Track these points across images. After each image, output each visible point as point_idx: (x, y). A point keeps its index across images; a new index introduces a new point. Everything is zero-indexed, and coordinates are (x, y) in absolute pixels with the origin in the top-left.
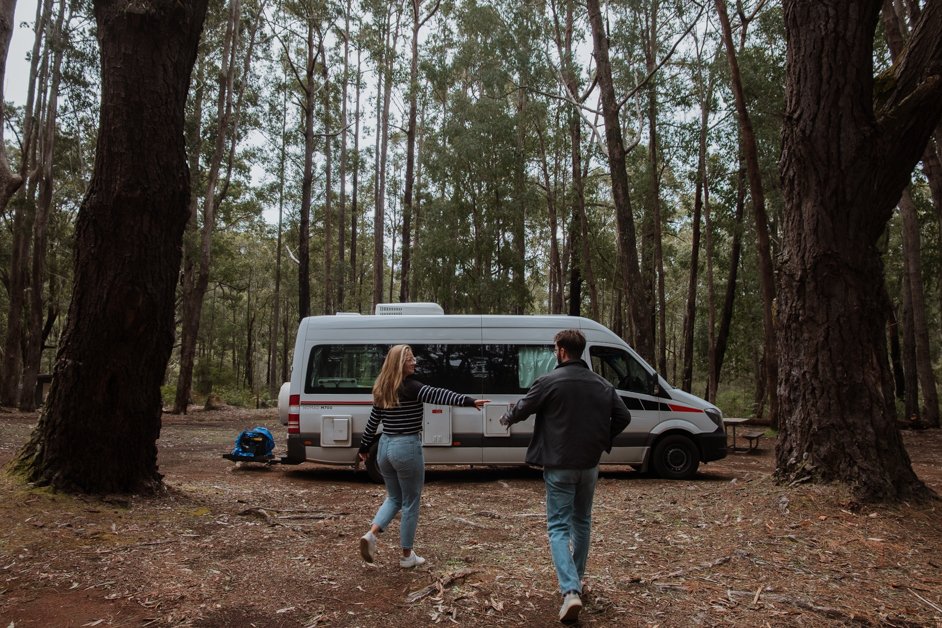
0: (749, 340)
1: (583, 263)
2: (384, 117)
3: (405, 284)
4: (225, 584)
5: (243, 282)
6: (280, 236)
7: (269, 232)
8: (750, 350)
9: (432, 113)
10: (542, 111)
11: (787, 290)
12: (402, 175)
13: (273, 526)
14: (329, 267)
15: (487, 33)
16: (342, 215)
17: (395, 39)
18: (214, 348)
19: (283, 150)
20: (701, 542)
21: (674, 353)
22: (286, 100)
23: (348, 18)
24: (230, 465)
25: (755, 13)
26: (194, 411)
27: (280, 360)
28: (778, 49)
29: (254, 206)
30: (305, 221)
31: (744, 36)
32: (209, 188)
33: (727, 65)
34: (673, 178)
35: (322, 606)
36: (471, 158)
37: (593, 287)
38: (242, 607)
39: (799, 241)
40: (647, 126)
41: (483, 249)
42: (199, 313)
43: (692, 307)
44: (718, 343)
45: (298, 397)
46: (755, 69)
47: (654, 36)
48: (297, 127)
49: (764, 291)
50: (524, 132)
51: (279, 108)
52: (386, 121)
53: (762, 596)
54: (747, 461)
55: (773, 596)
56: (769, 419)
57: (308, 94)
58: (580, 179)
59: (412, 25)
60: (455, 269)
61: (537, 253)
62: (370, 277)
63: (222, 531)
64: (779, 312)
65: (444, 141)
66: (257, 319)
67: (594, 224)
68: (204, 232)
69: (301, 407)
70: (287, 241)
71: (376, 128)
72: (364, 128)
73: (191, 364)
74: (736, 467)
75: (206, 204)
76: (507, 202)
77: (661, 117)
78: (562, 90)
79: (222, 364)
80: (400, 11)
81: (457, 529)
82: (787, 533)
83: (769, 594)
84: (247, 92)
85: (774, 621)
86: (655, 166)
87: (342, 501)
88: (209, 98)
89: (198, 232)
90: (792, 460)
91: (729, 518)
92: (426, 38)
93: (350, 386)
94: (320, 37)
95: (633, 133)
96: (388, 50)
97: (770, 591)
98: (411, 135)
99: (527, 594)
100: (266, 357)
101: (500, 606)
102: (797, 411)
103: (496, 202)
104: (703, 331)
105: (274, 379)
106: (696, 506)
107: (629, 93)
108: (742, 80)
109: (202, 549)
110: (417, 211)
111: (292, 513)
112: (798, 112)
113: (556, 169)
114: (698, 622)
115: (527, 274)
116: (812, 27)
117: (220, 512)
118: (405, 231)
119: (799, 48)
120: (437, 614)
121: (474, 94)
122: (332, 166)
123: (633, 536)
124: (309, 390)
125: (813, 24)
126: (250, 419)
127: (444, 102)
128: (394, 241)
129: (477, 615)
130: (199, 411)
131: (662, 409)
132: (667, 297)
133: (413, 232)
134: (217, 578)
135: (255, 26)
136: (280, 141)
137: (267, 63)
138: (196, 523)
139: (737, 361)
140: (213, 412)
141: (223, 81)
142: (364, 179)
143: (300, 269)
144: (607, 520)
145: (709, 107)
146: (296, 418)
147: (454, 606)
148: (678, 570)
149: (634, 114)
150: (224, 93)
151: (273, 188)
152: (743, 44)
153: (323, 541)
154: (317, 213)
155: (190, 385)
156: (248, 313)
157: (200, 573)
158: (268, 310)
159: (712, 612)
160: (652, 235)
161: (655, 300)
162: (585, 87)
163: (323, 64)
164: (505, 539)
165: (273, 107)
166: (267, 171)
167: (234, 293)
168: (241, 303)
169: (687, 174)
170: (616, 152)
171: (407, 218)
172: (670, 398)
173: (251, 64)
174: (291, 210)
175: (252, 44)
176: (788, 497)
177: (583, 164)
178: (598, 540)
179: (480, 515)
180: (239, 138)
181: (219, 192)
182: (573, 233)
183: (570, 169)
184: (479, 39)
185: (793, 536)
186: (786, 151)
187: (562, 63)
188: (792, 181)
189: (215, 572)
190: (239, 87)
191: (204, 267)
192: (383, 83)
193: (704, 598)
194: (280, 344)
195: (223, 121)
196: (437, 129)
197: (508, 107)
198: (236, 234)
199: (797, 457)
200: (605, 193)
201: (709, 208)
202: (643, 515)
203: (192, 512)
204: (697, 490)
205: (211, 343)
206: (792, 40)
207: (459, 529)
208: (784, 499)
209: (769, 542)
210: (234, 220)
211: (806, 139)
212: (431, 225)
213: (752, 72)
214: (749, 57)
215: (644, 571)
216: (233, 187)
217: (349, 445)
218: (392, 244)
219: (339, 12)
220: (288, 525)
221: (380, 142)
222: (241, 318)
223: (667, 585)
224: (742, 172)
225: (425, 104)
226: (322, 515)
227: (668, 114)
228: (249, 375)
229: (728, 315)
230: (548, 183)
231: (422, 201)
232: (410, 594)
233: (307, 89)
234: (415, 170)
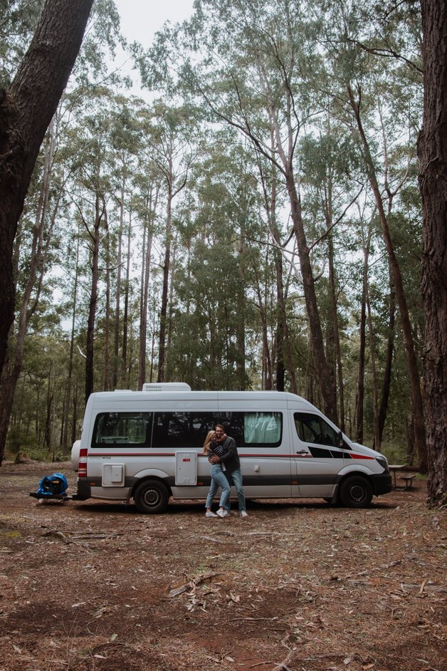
0: (402, 411)
1: (285, 357)
2: (147, 258)
3: (161, 372)
4: (32, 586)
5: (45, 371)
6: (73, 339)
7: (65, 336)
8: (403, 418)
9: (180, 254)
10: (256, 253)
11: (430, 371)
12: (159, 296)
13: (68, 544)
14: (107, 361)
15: (218, 201)
16: (117, 324)
17: (155, 205)
18: (23, 419)
19: (76, 279)
20: (379, 550)
21: (350, 421)
22: (78, 245)
23: (123, 191)
24: (34, 501)
25: (397, 191)
26: (7, 464)
27: (70, 427)
28: (413, 214)
29: (55, 318)
30: (91, 329)
31: (390, 205)
32: (24, 305)
33: (380, 223)
34: (346, 299)
35: (106, 602)
36: (208, 285)
37: (293, 374)
38: (46, 603)
39: (437, 337)
40: (328, 264)
41: (216, 348)
42: (13, 393)
43: (361, 388)
44: (381, 413)
45: (86, 450)
46: (399, 226)
47: (331, 205)
48: (86, 263)
49: (411, 376)
50: (244, 268)
51: (74, 250)
52: (149, 260)
53: (426, 588)
54: (405, 495)
55: (433, 588)
56: (418, 466)
57: (95, 241)
58: (283, 299)
59: (167, 195)
60: (197, 361)
61: (254, 350)
62: (136, 368)
63: (30, 548)
64: (425, 386)
65: (189, 274)
66: (54, 398)
67: (293, 331)
68: (19, 335)
69: (88, 458)
70: (78, 342)
71: (141, 264)
72: (134, 264)
73: (6, 429)
74: (397, 500)
75: (21, 315)
76: (233, 314)
77: (336, 258)
78: (269, 239)
79: (28, 430)
80: (159, 186)
81: (202, 544)
82: (439, 543)
83: (431, 587)
84: (52, 239)
85: (435, 606)
86: (334, 291)
87: (118, 526)
88: (25, 244)
89: (14, 336)
90: (439, 491)
91: (397, 533)
92: (177, 204)
93: (124, 442)
94: (104, 203)
95: (318, 269)
96: (151, 212)
97: (431, 584)
98: (166, 269)
99: (257, 590)
100: (61, 425)
101: (237, 599)
102: (441, 456)
103: (225, 315)
104: (369, 405)
105: (66, 441)
106: (373, 525)
107: (315, 242)
108: (390, 233)
109: (15, 561)
110: (170, 321)
111: (82, 534)
112: (432, 250)
113: (266, 293)
114: (381, 607)
115: (247, 366)
116: (439, 195)
117: (28, 534)
118: (161, 335)
119: (431, 209)
120: (191, 606)
121: (209, 242)
122: (110, 290)
123: (330, 547)
124: (94, 445)
125: (439, 193)
126: (48, 470)
127: (189, 247)
128: (153, 343)
129: (221, 606)
130: (11, 464)
131: (345, 458)
132: (344, 381)
133: (167, 336)
134: (27, 582)
135: (60, 194)
136: (74, 273)
137: (66, 220)
138: (11, 542)
139: (394, 426)
140: (21, 465)
141: (36, 231)
142: (133, 299)
143: (87, 362)
144: (311, 536)
145: (369, 251)
146: (84, 465)
147: (204, 599)
148: (364, 570)
149: (319, 256)
150: (36, 240)
151: (68, 306)
152: (390, 210)
153: (105, 555)
154: (99, 322)
155: (4, 445)
156: (48, 393)
157: (14, 579)
158: (63, 391)
159: (390, 600)
160: (333, 338)
161: (336, 383)
162: (285, 238)
163: (106, 221)
164: (238, 551)
165: (69, 250)
166: (64, 293)
167: (39, 379)
168: (43, 386)
169: (355, 297)
170: (308, 280)
171: (163, 327)
172: (351, 449)
173: (56, 220)
174: (81, 321)
175: (57, 207)
176: (438, 517)
177: (284, 289)
178: (305, 550)
179: (219, 534)
180: (46, 270)
181: (30, 308)
182: (278, 336)
183: (276, 293)
184: (213, 206)
185: (444, 545)
186: (425, 276)
187: (269, 222)
188: (430, 297)
189: (25, 577)
190: (46, 236)
191: (18, 360)
192: (147, 234)
193: (384, 590)
194: (70, 416)
195: (35, 259)
196: (184, 265)
197: (233, 250)
198: (42, 337)
199: (442, 489)
200: (300, 309)
201: (371, 319)
202: (337, 532)
203: (8, 534)
204: (373, 515)
205: (21, 415)
206: (426, 203)
207: (205, 544)
208: (436, 519)
209: (427, 549)
210: (40, 327)
211: (438, 268)
212: (179, 331)
213: (397, 228)
214: (395, 219)
215: (340, 571)
216: (41, 305)
217: (123, 485)
218: (152, 345)
219: (118, 187)
220: (79, 543)
221: (144, 274)
222: (43, 397)
223: (357, 581)
224: (392, 295)
225: (176, 248)
226: (103, 535)
227: (342, 256)
228: (48, 438)
229: (386, 394)
230: (260, 302)
231: (174, 315)
232: (171, 591)
233: (94, 238)
234: (168, 294)
